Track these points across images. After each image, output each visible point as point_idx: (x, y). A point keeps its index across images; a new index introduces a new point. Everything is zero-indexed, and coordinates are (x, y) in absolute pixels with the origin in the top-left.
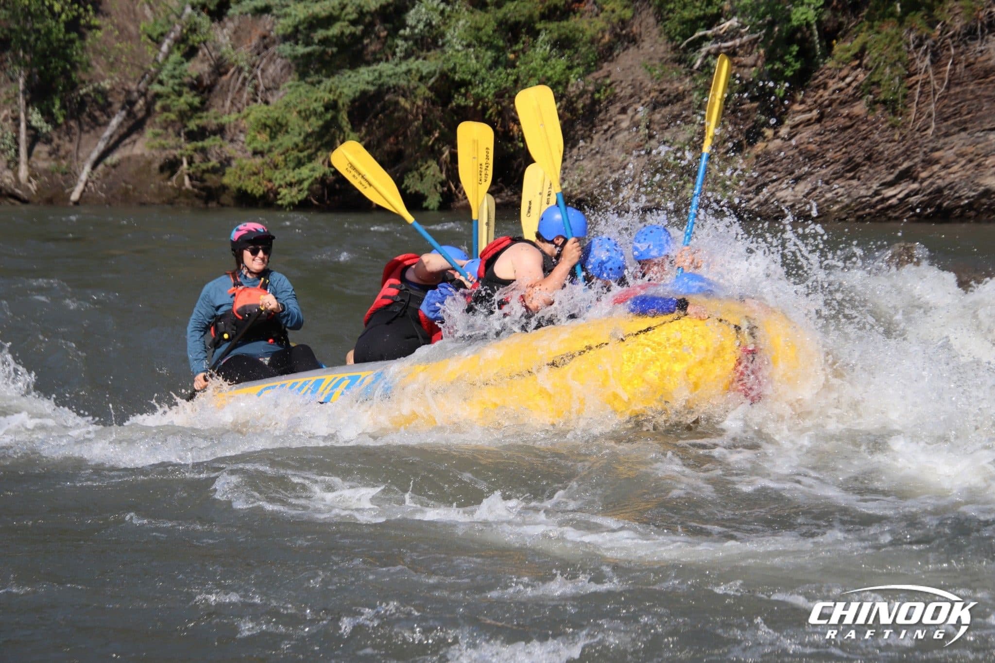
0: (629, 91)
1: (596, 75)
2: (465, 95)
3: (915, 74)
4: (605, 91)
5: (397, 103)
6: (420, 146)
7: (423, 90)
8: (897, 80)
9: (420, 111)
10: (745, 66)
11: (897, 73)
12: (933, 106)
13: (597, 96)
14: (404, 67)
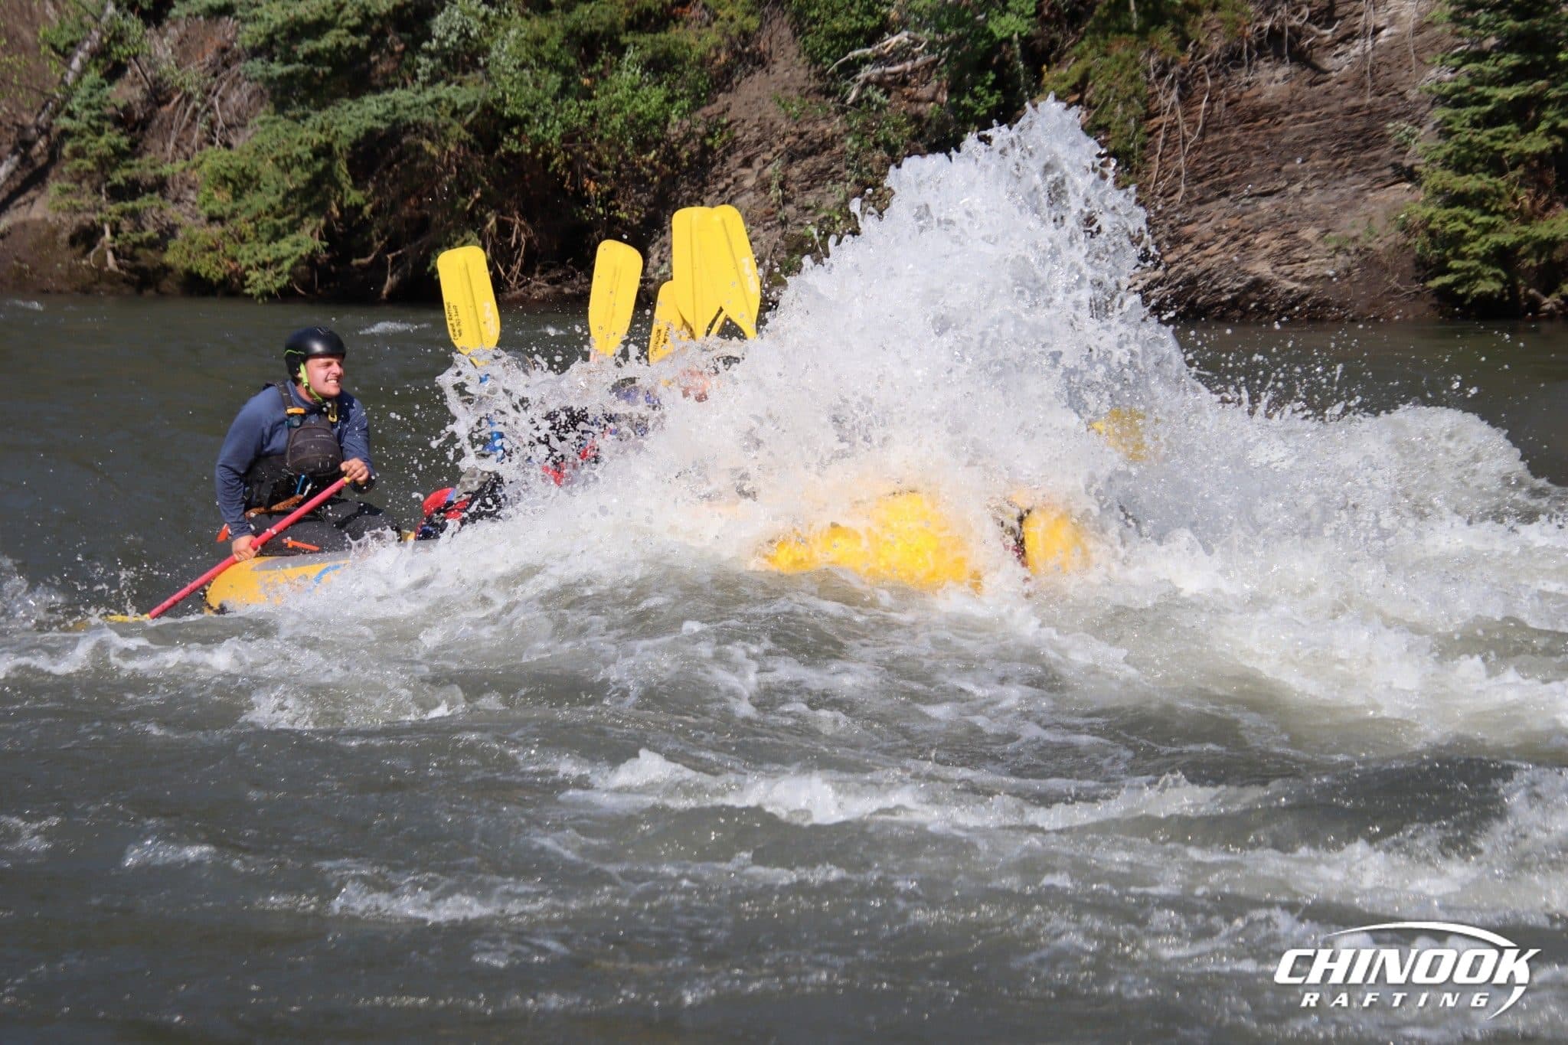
0: (755, 134)
1: (707, 110)
2: (518, 138)
3: (1158, 115)
4: (721, 134)
5: (420, 148)
6: (453, 212)
7: (457, 130)
8: (1132, 123)
9: (453, 160)
10: (918, 101)
11: (1132, 113)
12: (1182, 160)
13: (709, 141)
14: (429, 95)
